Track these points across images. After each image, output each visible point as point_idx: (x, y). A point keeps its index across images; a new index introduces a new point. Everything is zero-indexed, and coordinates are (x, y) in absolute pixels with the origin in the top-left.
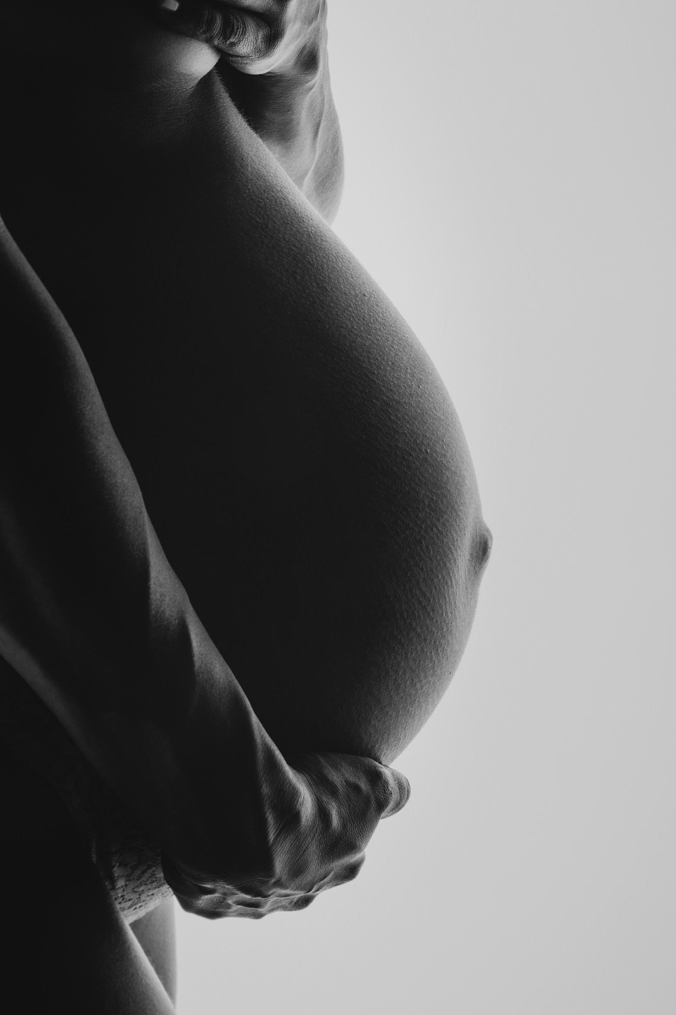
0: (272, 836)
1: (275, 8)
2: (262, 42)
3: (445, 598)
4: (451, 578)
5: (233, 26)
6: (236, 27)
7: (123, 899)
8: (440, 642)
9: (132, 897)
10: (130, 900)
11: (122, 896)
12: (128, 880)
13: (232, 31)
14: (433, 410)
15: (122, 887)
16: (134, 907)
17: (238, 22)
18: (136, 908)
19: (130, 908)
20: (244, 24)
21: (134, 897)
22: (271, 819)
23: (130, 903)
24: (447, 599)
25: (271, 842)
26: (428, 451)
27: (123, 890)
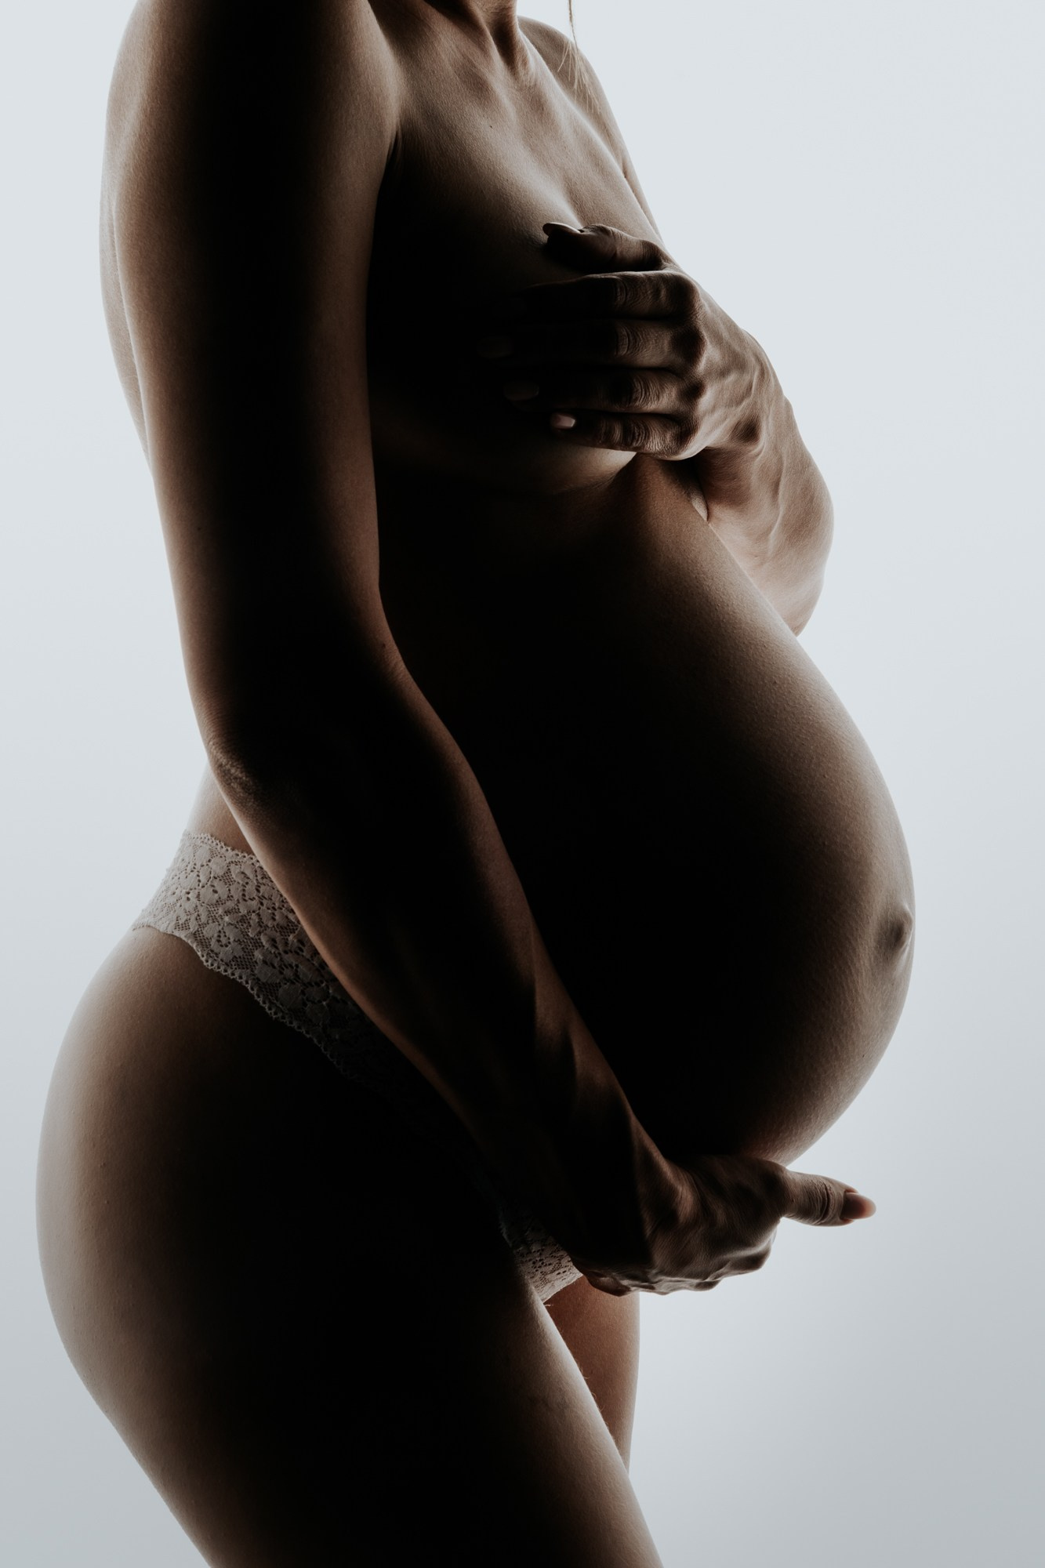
0: (648, 1232)
1: (683, 408)
2: (671, 441)
3: (843, 987)
4: (849, 967)
5: (634, 433)
6: (637, 434)
7: (543, 1264)
8: (840, 1029)
9: (551, 1262)
10: (550, 1264)
11: (540, 1260)
12: (544, 1245)
13: (634, 438)
14: (839, 800)
15: (538, 1251)
16: (557, 1272)
17: (639, 428)
18: (559, 1273)
19: (552, 1272)
20: (647, 429)
21: (555, 1262)
22: (646, 1217)
23: (551, 1268)
24: (846, 988)
25: (648, 1235)
26: (826, 843)
27: (541, 1254)
